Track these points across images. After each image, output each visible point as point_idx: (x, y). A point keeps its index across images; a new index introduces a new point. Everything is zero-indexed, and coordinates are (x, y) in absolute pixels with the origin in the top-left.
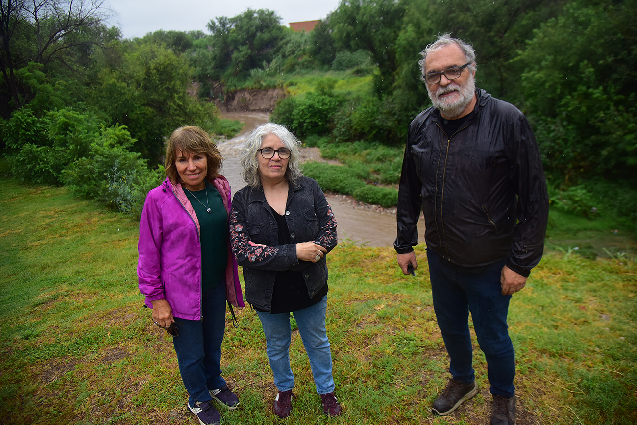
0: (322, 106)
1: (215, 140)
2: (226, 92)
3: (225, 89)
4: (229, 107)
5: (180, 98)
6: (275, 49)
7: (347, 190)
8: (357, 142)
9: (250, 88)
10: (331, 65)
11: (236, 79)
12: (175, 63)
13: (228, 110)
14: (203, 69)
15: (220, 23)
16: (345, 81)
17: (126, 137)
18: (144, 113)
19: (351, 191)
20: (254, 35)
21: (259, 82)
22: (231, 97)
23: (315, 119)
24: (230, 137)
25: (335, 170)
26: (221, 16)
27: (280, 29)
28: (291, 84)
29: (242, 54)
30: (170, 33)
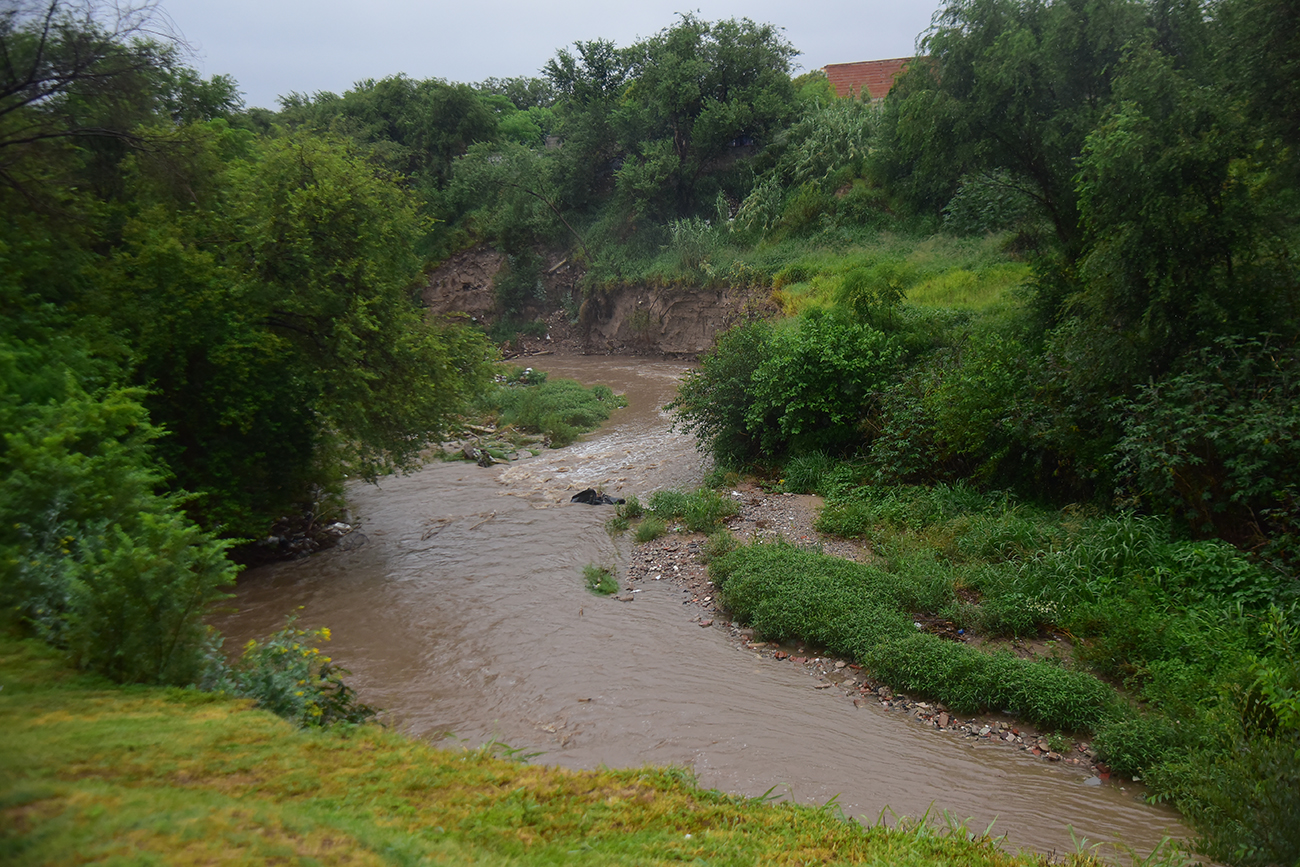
0: (848, 357)
1: (511, 447)
2: (585, 290)
3: (584, 280)
4: (595, 339)
5: (372, 310)
6: (763, 153)
7: (848, 642)
8: (943, 488)
9: (665, 281)
10: (940, 215)
11: (624, 248)
12: (372, 201)
13: (589, 351)
14: (519, 210)
15: (590, 62)
16: (972, 275)
17: (135, 422)
18: (255, 351)
19: (861, 647)
20: (694, 108)
21: (694, 264)
22: (601, 308)
23: (818, 403)
24: (560, 440)
25: (830, 573)
26: (595, 41)
27: (785, 89)
28: (798, 276)
29: (649, 166)
30: (428, 86)
